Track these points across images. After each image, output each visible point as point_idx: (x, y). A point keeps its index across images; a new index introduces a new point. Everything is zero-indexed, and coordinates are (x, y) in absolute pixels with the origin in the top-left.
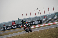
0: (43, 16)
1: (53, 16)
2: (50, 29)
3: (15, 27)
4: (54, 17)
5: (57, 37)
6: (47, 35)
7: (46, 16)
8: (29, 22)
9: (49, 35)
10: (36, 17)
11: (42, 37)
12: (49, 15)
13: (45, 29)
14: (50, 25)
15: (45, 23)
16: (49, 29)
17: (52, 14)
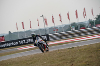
0: (51, 28)
1: (67, 29)
2: (63, 50)
3: (4, 45)
4: (69, 30)
5: (74, 63)
6: (57, 60)
7: (56, 28)
8: (28, 39)
9: (60, 59)
10: (40, 29)
11: (48, 62)
12: (60, 27)
13: (55, 50)
14: (63, 43)
15: (55, 39)
16: (61, 50)
17: (66, 26)
